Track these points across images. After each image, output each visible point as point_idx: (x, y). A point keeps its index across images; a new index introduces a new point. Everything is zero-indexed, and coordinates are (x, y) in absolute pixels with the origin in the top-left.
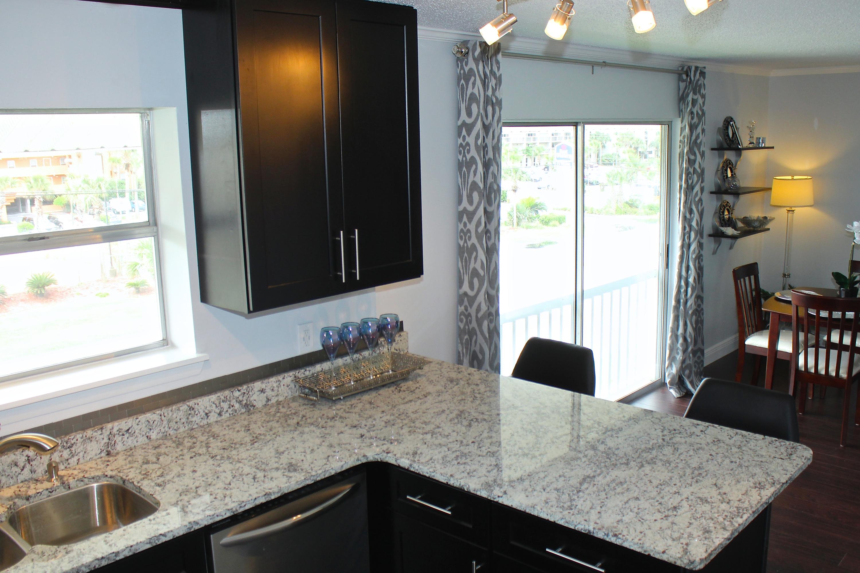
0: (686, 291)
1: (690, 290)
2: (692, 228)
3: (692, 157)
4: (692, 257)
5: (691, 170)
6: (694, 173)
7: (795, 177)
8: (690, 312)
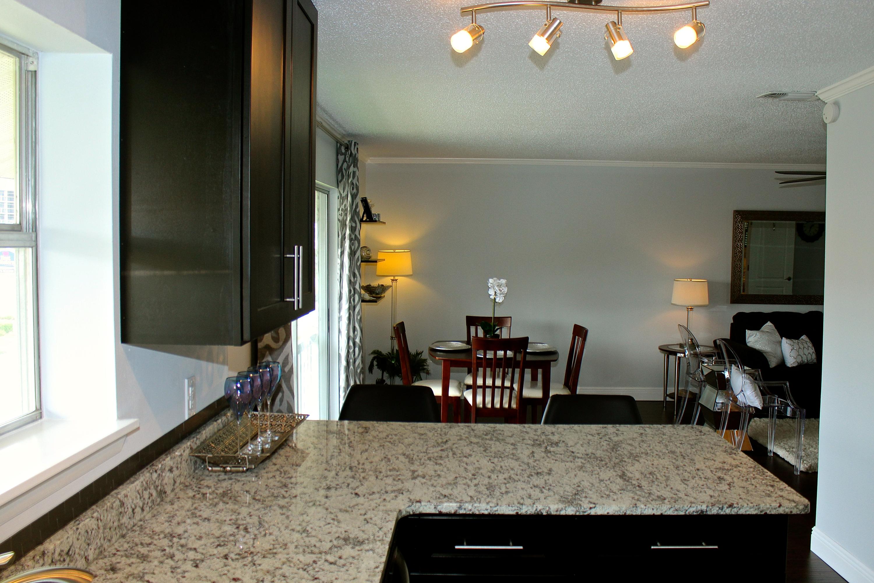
0: (354, 351)
1: (357, 349)
2: (356, 291)
3: (354, 225)
4: (357, 318)
5: (353, 237)
6: (355, 240)
7: (396, 251)
8: (359, 371)
